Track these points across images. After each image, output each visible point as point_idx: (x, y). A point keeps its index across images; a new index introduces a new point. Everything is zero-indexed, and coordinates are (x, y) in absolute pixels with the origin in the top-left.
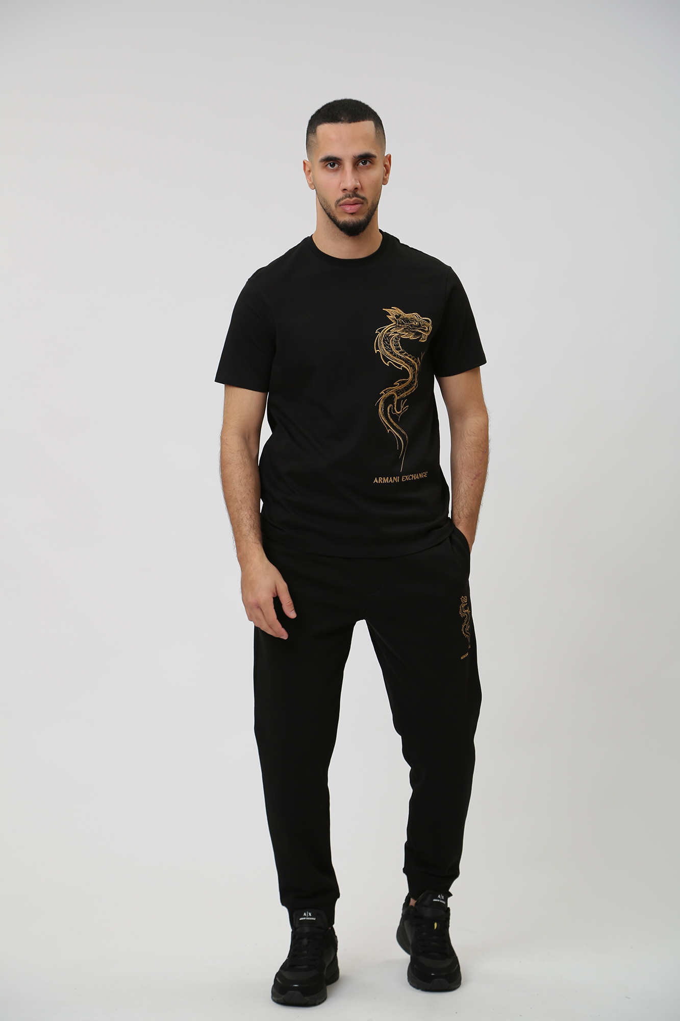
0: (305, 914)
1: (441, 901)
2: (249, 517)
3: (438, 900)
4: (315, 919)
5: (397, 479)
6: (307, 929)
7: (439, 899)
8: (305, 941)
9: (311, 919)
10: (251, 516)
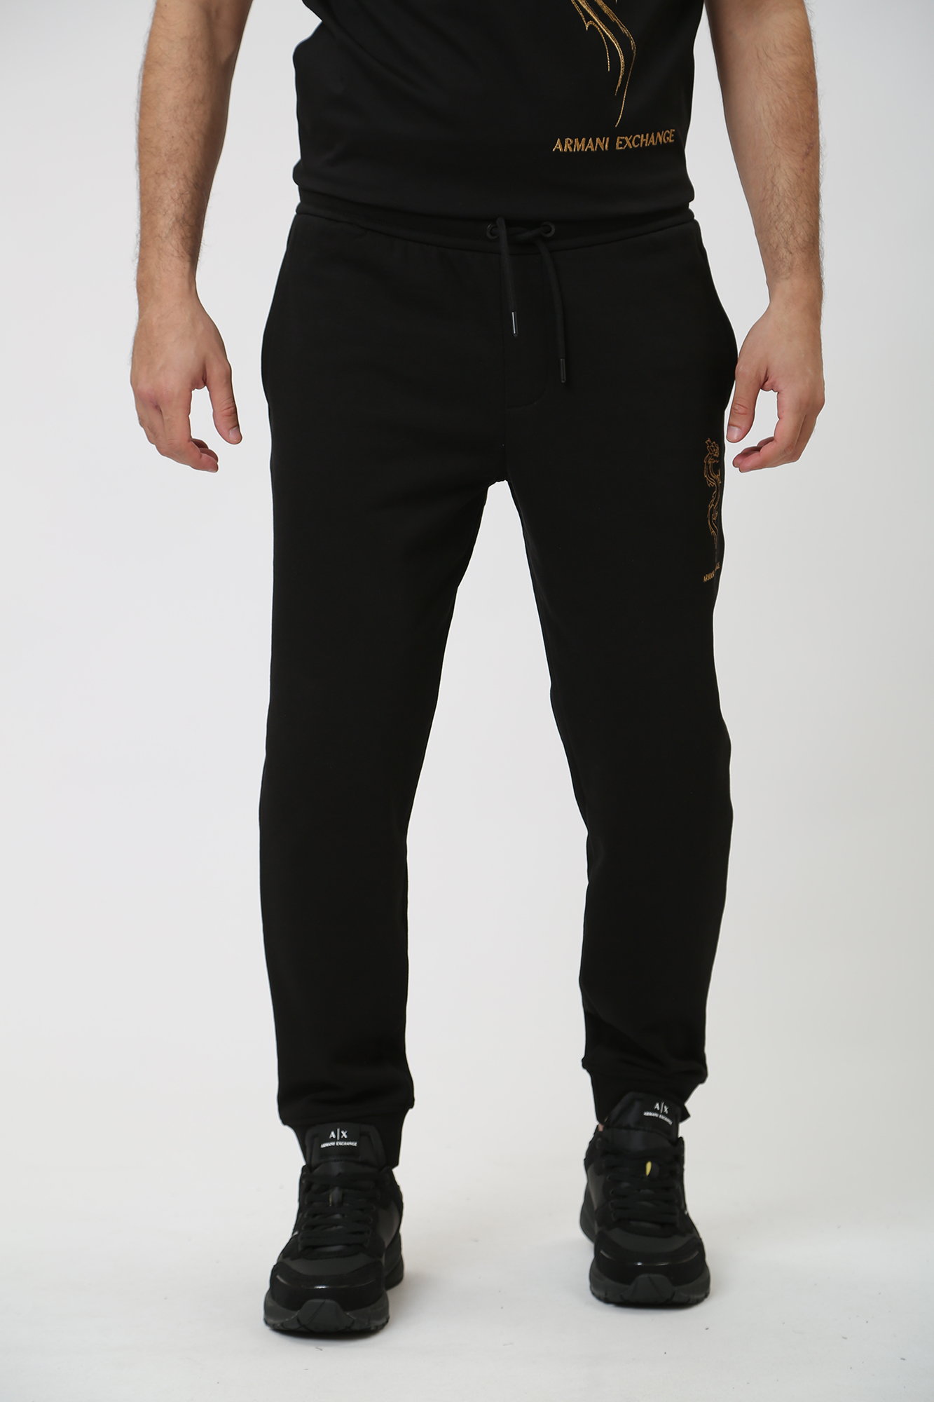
0: (333, 1135)
1: (662, 1117)
2: (177, 196)
3: (656, 1115)
4: (355, 1144)
5: (603, 144)
6: (336, 1168)
7: (659, 1111)
8: (334, 1195)
9: (346, 1144)
10: (181, 194)
